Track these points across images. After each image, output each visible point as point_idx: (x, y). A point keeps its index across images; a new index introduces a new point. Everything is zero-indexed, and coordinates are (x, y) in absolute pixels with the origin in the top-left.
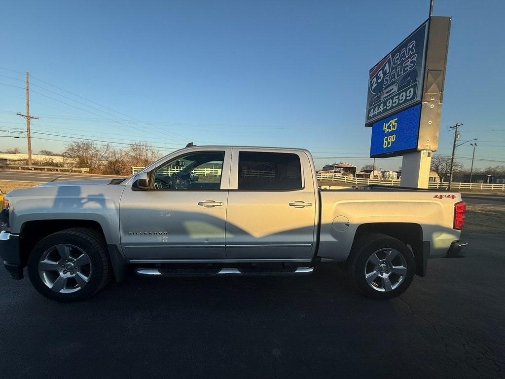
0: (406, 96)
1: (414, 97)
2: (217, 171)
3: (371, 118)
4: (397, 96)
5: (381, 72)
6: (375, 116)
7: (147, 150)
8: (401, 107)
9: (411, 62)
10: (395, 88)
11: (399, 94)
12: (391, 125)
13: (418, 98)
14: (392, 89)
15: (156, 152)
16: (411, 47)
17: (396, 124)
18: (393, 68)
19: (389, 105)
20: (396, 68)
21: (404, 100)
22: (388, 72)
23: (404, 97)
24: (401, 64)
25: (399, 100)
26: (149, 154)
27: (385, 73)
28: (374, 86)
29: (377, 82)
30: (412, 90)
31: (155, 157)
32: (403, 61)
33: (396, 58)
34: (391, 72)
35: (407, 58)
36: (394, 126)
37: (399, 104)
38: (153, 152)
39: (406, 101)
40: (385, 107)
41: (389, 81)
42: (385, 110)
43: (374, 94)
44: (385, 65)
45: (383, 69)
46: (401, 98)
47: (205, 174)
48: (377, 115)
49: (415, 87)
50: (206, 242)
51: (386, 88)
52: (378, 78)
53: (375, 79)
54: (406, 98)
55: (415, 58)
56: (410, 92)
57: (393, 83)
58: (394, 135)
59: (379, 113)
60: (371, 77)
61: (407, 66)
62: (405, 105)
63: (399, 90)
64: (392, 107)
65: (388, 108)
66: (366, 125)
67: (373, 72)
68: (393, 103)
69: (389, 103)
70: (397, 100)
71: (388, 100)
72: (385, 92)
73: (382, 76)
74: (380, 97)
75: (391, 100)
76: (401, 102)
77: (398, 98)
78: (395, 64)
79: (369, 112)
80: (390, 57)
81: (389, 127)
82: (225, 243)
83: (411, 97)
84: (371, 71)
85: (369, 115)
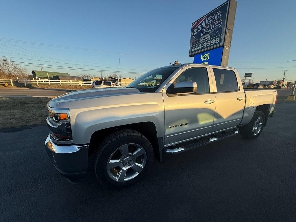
0: (215, 42)
1: (220, 43)
2: (78, 82)
3: (193, 52)
4: (210, 41)
5: (200, 26)
6: (195, 51)
7: (8, 64)
8: (212, 47)
9: (219, 23)
10: (209, 36)
11: (211, 40)
12: (206, 57)
13: (222, 44)
14: (207, 37)
15: (18, 66)
16: (219, 14)
17: (209, 56)
18: (207, 25)
19: (205, 45)
20: (209, 25)
21: (213, 44)
22: (204, 26)
23: (214, 42)
24: (213, 23)
25: (211, 43)
26: (11, 69)
27: (202, 27)
28: (195, 34)
29: (197, 31)
30: (219, 38)
31: (18, 71)
32: (214, 22)
33: (210, 19)
34: (206, 27)
35: (216, 20)
36: (207, 57)
37: (211, 46)
38: (15, 67)
39: (215, 44)
40: (202, 47)
41: (205, 32)
42: (202, 48)
43: (196, 38)
44: (203, 22)
45: (201, 24)
46: (212, 42)
47: (71, 84)
48: (197, 51)
49: (220, 37)
50: (206, 125)
51: (203, 36)
52: (198, 29)
53: (196, 29)
54: (215, 43)
55: (221, 21)
56: (217, 40)
57: (207, 33)
58: (208, 62)
59: (199, 50)
60: (193, 28)
61: (216, 25)
62: (214, 47)
63: (211, 37)
64: (207, 47)
65: (204, 47)
66: (190, 56)
67: (195, 25)
68: (207, 45)
69: (205, 44)
70: (210, 43)
71: (204, 42)
72: (202, 38)
73: (200, 28)
74: (199, 40)
75: (206, 43)
76: (212, 44)
77: (211, 42)
78: (209, 22)
79: (192, 48)
80: (206, 17)
81: (204, 58)
82: (213, 125)
83: (218, 42)
84: (193, 24)
85: (192, 50)
